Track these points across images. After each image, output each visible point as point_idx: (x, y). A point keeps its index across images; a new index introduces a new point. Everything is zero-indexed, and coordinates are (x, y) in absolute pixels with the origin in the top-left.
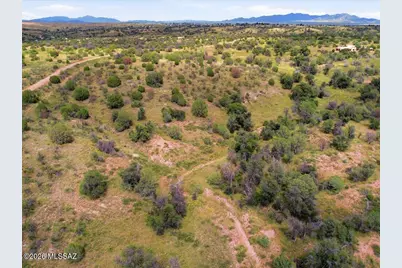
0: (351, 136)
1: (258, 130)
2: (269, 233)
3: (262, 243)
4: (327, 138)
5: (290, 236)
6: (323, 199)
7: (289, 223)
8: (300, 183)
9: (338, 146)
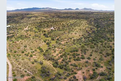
0: (56, 50)
1: (45, 51)
2: (51, 62)
3: (51, 63)
4: (53, 51)
5: (53, 62)
6: (55, 58)
7: (53, 61)
8: (53, 57)
9: (55, 52)
